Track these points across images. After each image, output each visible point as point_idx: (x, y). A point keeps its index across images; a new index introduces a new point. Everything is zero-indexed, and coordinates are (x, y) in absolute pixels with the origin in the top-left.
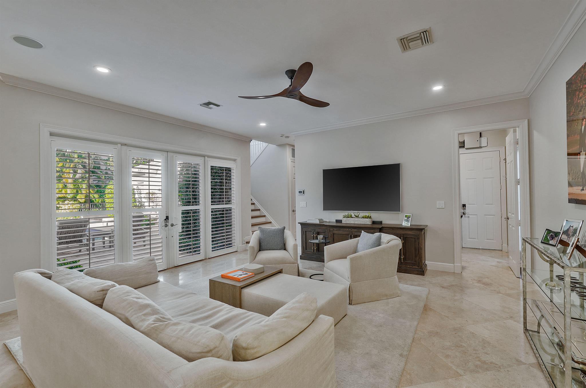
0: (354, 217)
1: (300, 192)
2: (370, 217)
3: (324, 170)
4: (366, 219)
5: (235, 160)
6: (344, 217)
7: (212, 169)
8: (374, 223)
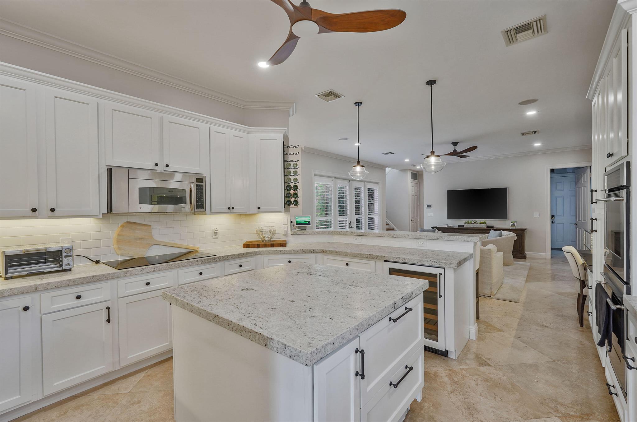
0: (473, 223)
1: (428, 206)
2: (486, 223)
3: (448, 191)
4: (483, 224)
5: (377, 183)
6: (466, 223)
7: (368, 190)
8: (488, 227)
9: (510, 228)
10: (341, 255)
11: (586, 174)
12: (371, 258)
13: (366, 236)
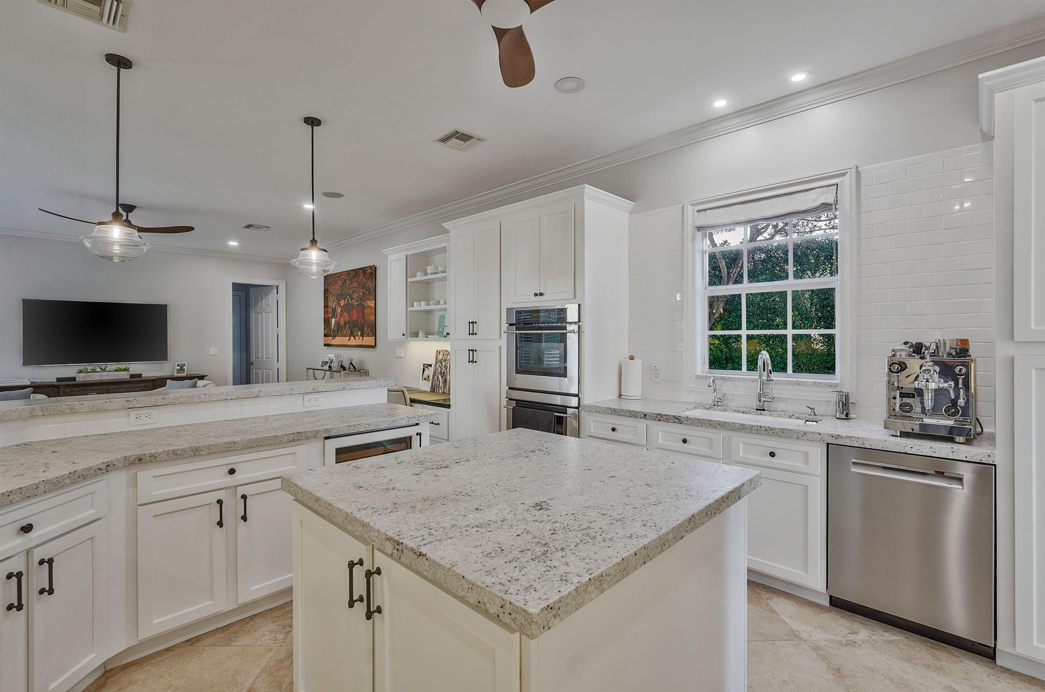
0: (100, 370)
2: (127, 370)
3: (25, 301)
4: (122, 372)
6: (81, 371)
8: (131, 376)
9: (176, 375)
10: (214, 453)
11: (270, 296)
12: (302, 440)
13: (180, 403)
